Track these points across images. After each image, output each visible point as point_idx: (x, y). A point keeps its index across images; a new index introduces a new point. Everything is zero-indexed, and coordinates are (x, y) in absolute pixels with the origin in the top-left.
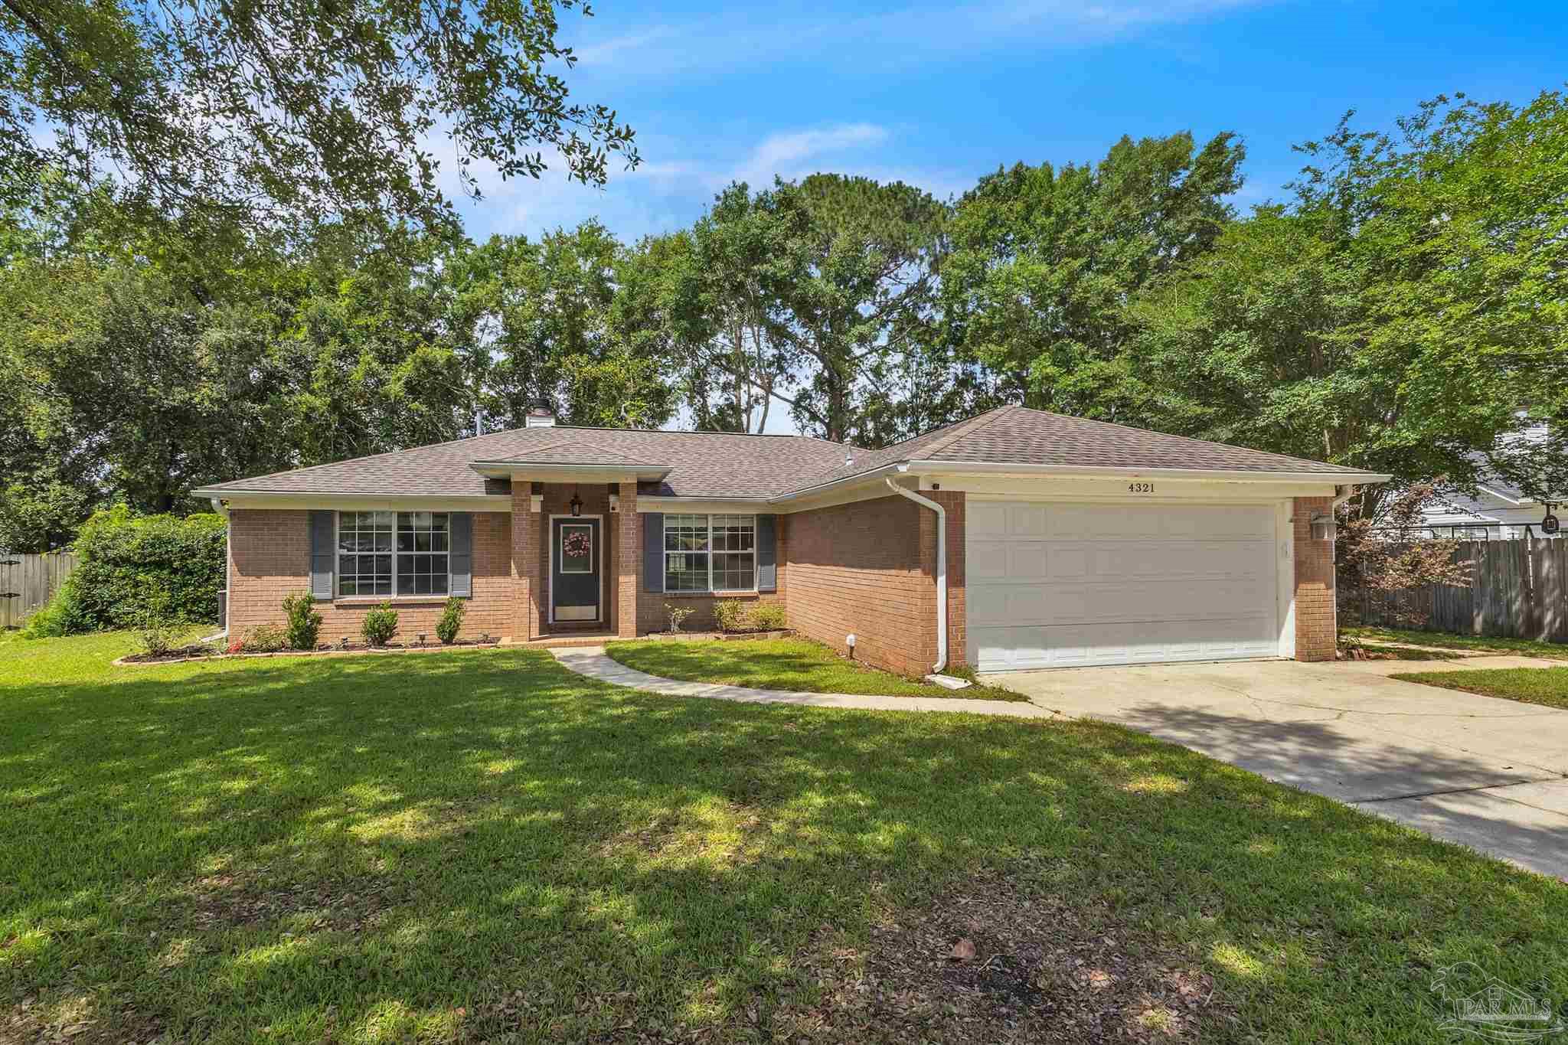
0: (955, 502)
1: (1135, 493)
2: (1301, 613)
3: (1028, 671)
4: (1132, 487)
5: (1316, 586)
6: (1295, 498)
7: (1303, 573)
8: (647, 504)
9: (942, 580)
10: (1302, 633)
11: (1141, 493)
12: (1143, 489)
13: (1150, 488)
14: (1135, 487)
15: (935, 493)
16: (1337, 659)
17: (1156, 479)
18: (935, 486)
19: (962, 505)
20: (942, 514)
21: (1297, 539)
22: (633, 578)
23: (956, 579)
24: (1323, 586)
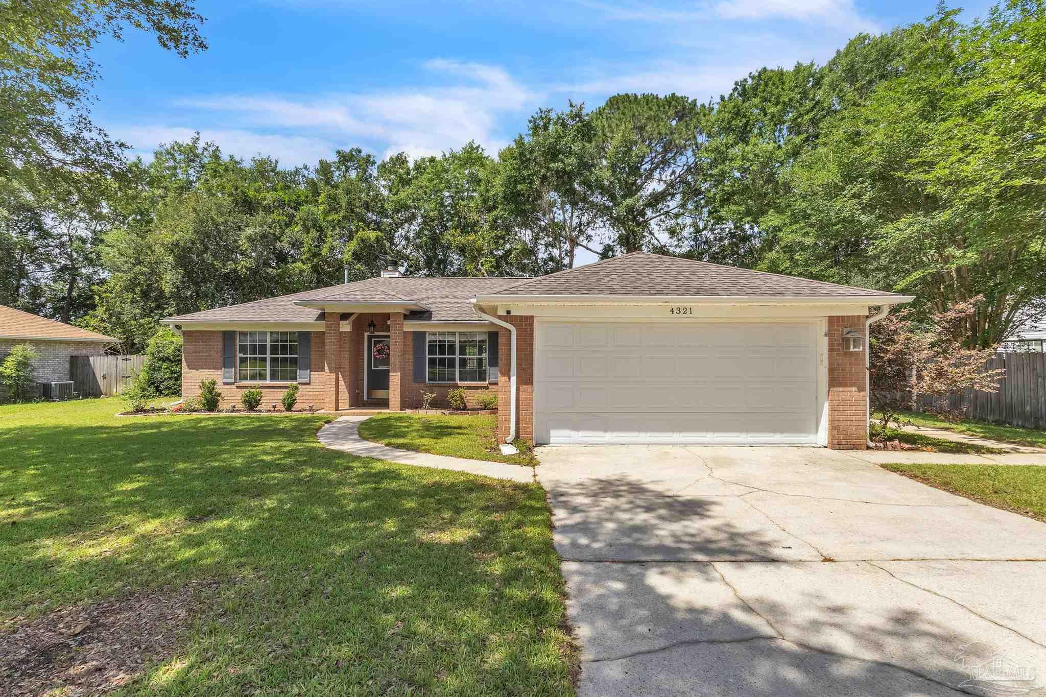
0: (525, 324)
1: (675, 315)
2: (833, 410)
3: (586, 445)
4: (672, 311)
5: (850, 389)
6: (830, 317)
7: (836, 379)
8: (411, 326)
9: (514, 379)
10: (834, 427)
11: (681, 315)
12: (682, 311)
13: (688, 311)
14: (675, 311)
15: (508, 317)
16: (868, 448)
17: (693, 304)
18: (508, 312)
19: (531, 325)
20: (514, 331)
21: (831, 350)
22: (399, 374)
23: (526, 378)
24: (854, 389)
